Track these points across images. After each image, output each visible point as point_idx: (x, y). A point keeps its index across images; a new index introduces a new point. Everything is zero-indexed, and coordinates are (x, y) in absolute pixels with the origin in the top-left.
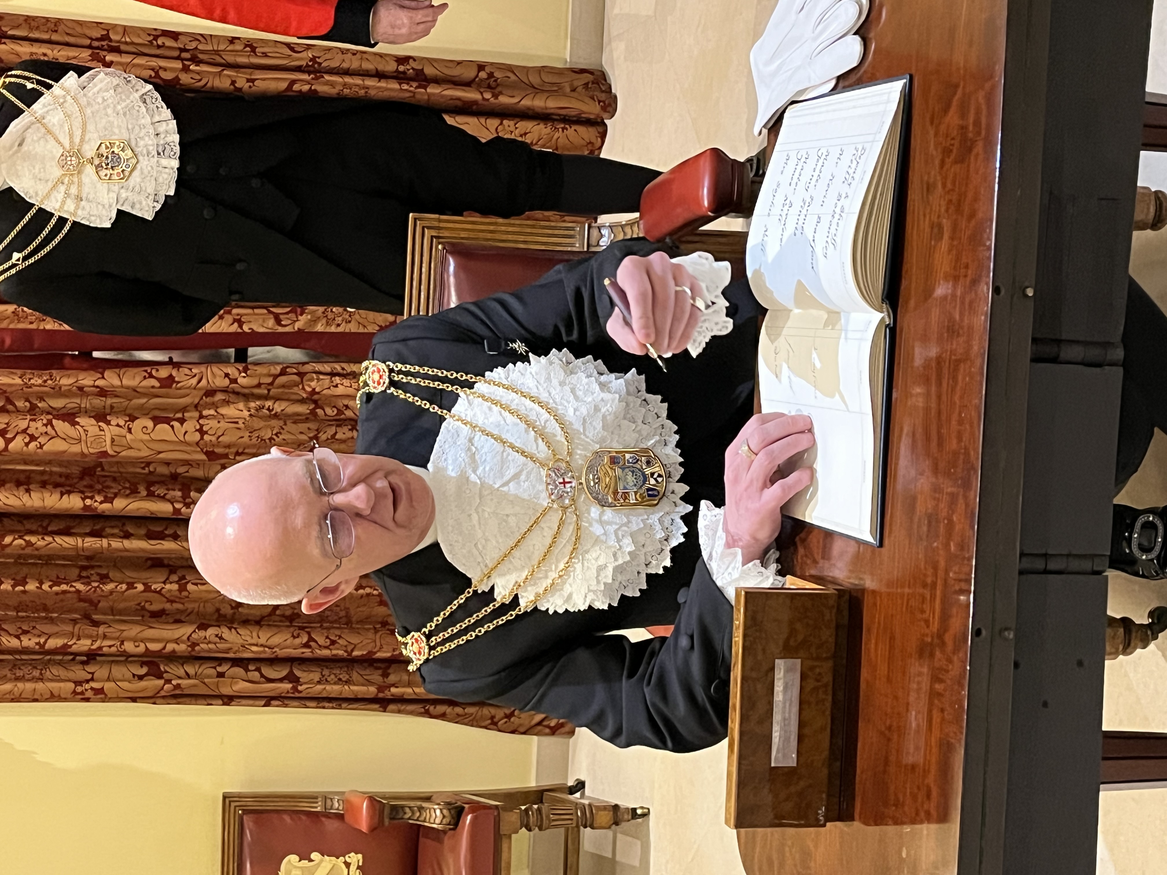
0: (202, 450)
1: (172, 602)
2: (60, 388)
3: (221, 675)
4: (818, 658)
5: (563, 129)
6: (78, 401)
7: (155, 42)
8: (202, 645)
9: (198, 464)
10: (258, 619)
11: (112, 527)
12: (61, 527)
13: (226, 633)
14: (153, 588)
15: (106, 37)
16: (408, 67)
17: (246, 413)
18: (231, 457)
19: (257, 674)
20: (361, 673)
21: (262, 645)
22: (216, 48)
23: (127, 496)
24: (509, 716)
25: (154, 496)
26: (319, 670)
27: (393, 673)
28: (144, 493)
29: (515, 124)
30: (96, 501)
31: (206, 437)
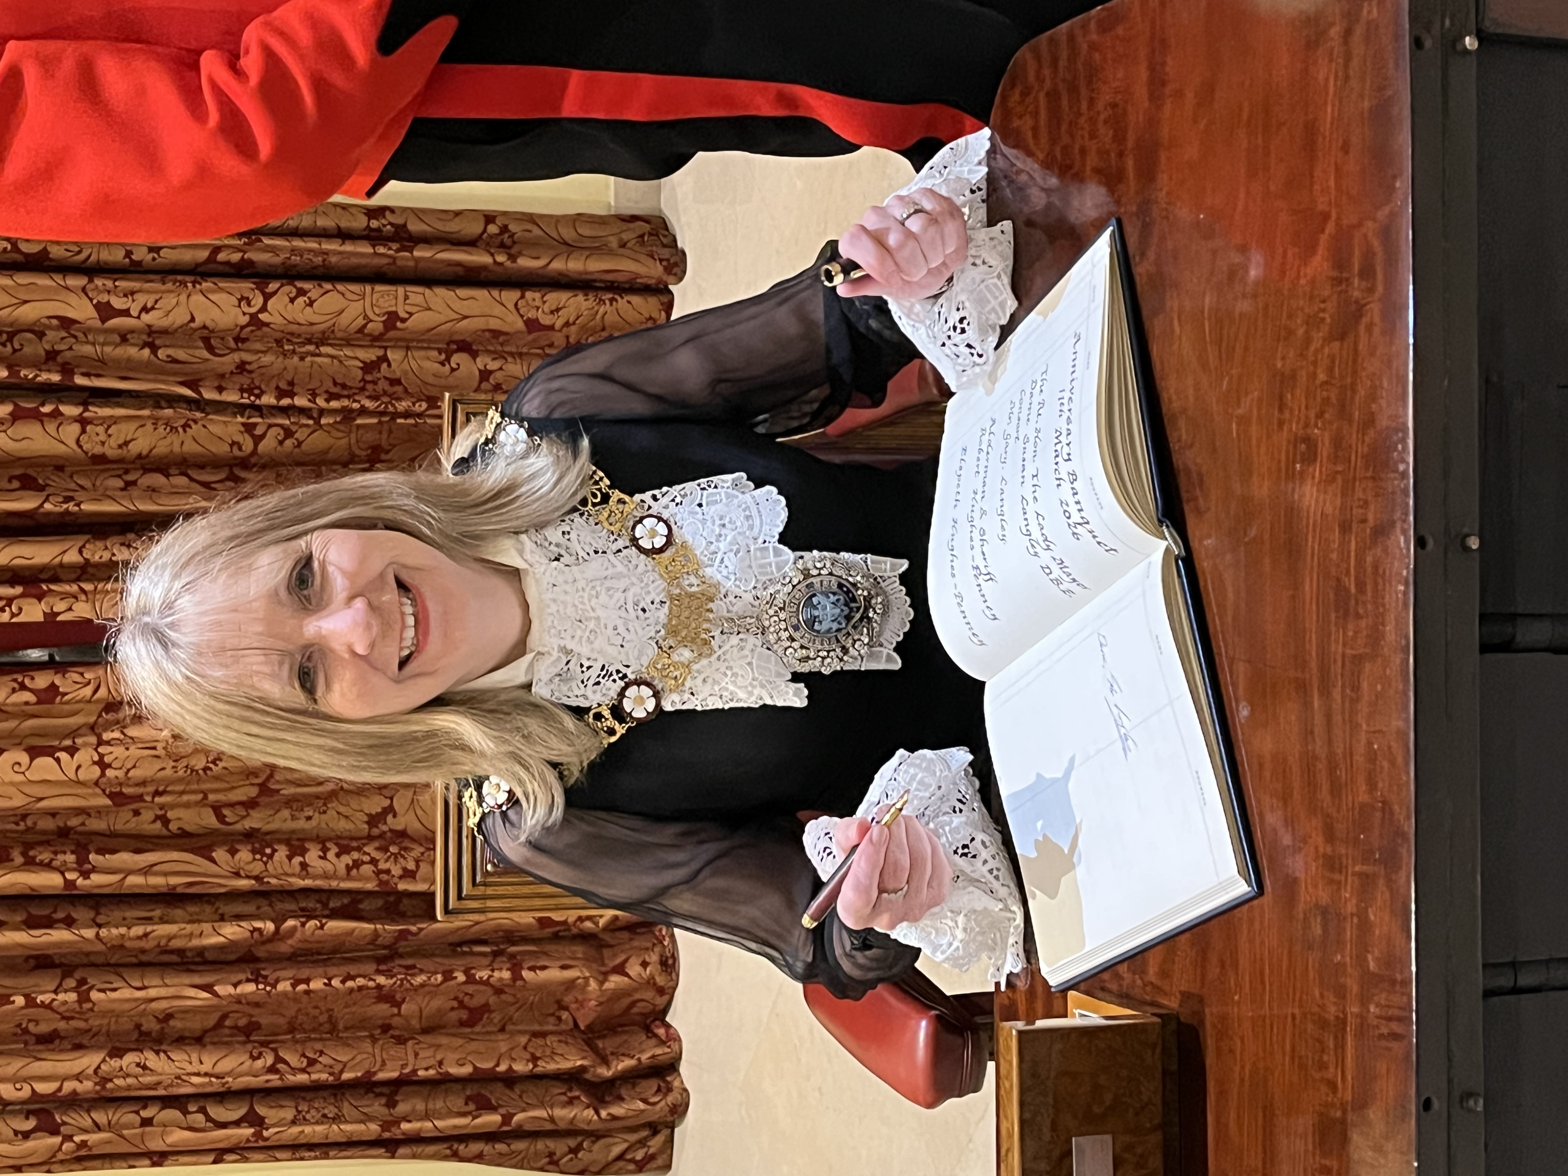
0: (104, 791)
1: (68, 1018)
3: (147, 1122)
4: (1139, 1131)
5: (612, 300)
8: (116, 1081)
9: (99, 812)
10: (198, 1034)
13: (151, 1059)
14: (38, 1001)
16: (384, 222)
18: (148, 798)
19: (200, 1117)
20: (355, 1104)
21: (206, 1074)
24: (574, 1151)
25: (35, 864)
26: (293, 1104)
27: (403, 1101)
28: (19, 860)
29: (543, 297)
31: (109, 773)
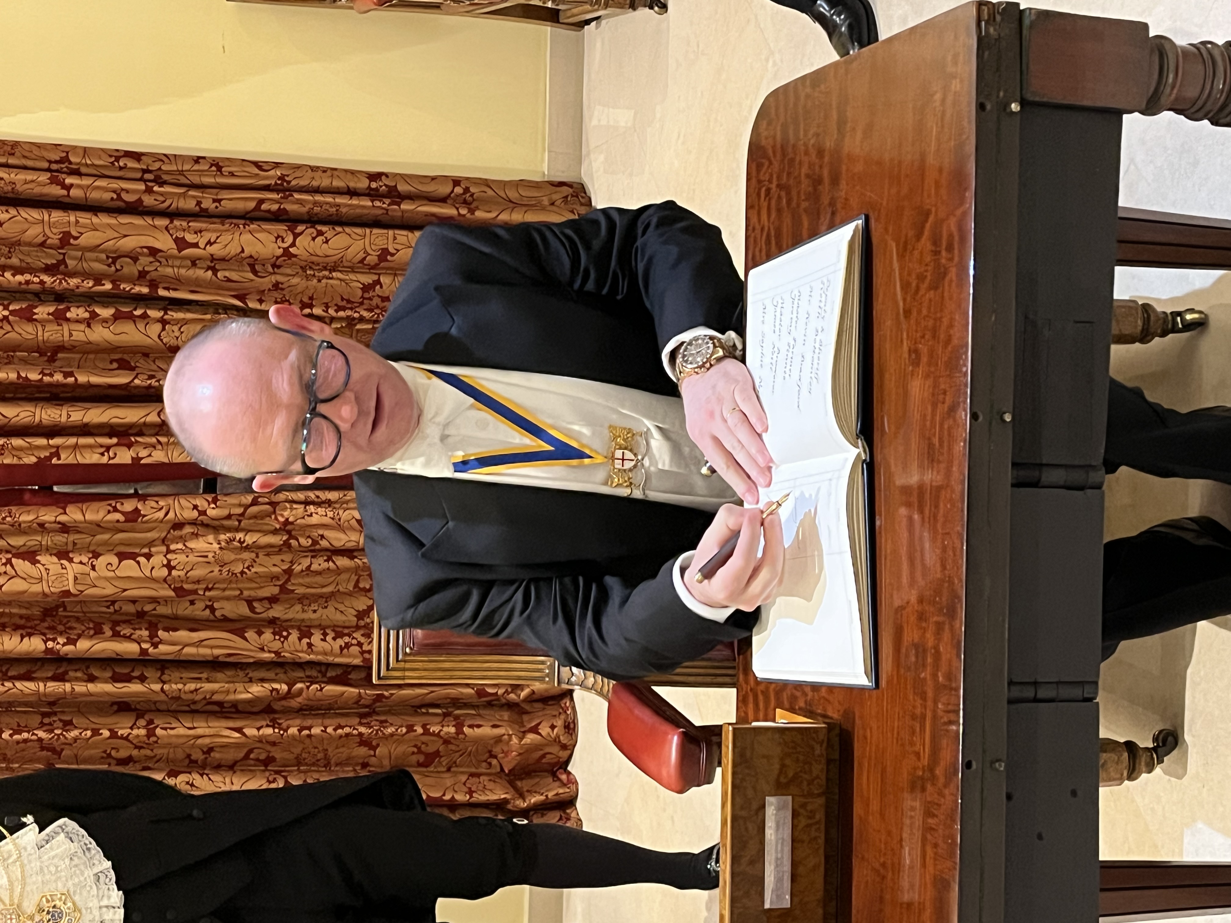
0: (170, 586)
1: (140, 748)
2: (20, 525)
4: (810, 795)
6: (39, 538)
7: (116, 164)
9: (166, 601)
10: (231, 763)
11: (76, 671)
12: (22, 672)
13: (196, 778)
14: (119, 734)
15: (65, 160)
16: (381, 184)
17: (216, 546)
18: (201, 592)
22: (180, 169)
23: (91, 637)
25: (120, 636)
28: (109, 633)
30: (58, 643)
31: (174, 573)
